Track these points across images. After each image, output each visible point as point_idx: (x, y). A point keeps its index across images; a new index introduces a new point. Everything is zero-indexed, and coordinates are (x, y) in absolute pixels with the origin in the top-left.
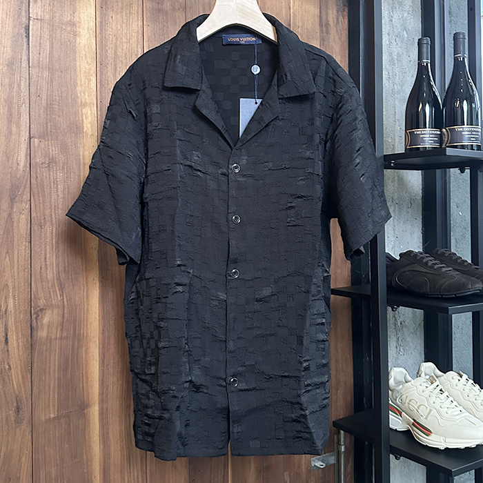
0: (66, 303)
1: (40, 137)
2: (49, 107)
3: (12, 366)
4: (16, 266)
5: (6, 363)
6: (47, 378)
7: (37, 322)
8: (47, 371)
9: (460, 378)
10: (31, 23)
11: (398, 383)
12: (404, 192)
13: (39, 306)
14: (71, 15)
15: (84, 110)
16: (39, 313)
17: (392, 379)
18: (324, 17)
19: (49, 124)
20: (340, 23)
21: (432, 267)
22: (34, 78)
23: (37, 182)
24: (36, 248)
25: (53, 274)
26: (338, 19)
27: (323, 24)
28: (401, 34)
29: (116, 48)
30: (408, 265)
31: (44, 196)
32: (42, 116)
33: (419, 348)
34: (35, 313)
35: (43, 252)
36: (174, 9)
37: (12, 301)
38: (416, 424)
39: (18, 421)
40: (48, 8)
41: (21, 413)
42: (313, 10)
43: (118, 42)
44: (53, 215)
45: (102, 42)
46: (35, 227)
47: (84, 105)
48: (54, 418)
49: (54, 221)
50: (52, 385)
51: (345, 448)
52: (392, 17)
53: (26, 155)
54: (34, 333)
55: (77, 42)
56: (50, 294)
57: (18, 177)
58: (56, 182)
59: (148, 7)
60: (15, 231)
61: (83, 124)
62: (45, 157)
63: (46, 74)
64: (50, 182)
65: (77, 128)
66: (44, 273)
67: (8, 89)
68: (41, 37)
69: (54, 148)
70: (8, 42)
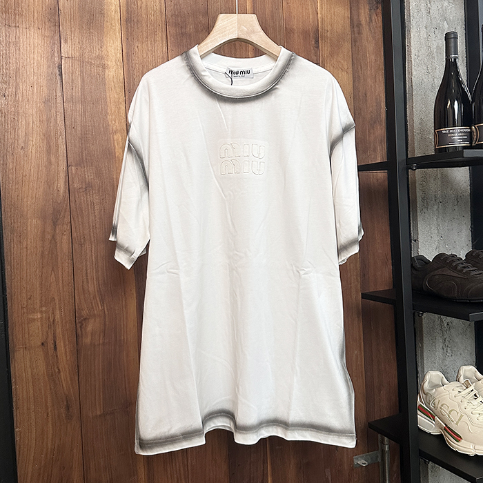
0: (106, 313)
1: (76, 165)
3: (61, 370)
4: (61, 281)
5: (56, 367)
6: (93, 379)
7: (81, 330)
10: (63, 60)
12: (449, 189)
13: (83, 316)
14: (99, 50)
15: (115, 137)
16: (83, 322)
17: (427, 382)
19: (84, 153)
21: (461, 271)
22: (69, 112)
23: (76, 205)
24: (77, 264)
25: (94, 287)
30: (436, 269)
31: (82, 218)
32: (78, 146)
34: (79, 322)
35: (84, 268)
36: (197, 31)
37: (58, 312)
38: (448, 429)
39: (69, 418)
40: (78, 46)
41: (71, 410)
44: (92, 234)
45: (130, 71)
46: (76, 246)
47: (115, 132)
48: (100, 416)
49: (93, 240)
50: (97, 386)
51: (389, 447)
52: (430, 8)
53: (65, 182)
54: (80, 340)
55: (106, 74)
56: (92, 304)
57: (59, 202)
58: (92, 204)
59: (172, 32)
60: (58, 250)
61: (114, 150)
62: (82, 182)
63: (79, 107)
64: (88, 204)
65: (109, 154)
66: (86, 287)
67: (46, 124)
68: (72, 73)
69: (89, 174)
70: (44, 82)
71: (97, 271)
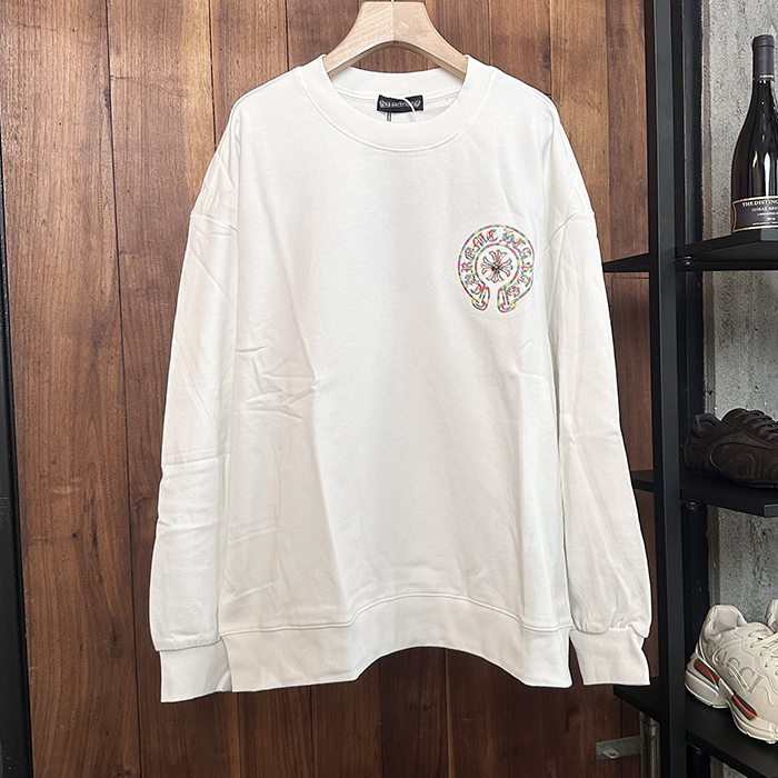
1: (132, 252)
2: (145, 207)
3: (104, 578)
4: (105, 438)
5: (95, 572)
7: (138, 517)
10: (112, 83)
13: (141, 495)
14: (172, 66)
16: (143, 504)
17: (711, 622)
18: (615, 18)
21: (764, 437)
22: (120, 166)
23: (131, 317)
24: (133, 411)
27: (614, 32)
30: (726, 435)
31: (142, 337)
32: (135, 221)
34: (136, 504)
35: (144, 418)
37: (100, 486)
38: (737, 699)
39: (116, 654)
40: (137, 59)
42: (593, 10)
44: (157, 365)
46: (130, 382)
49: (157, 371)
53: (114, 279)
54: (135, 532)
55: (184, 106)
56: (156, 476)
57: (103, 311)
58: (159, 315)
59: (295, 38)
60: (102, 387)
62: (141, 280)
63: (137, 157)
64: (151, 316)
66: (146, 446)
67: (83, 186)
68: (128, 103)
69: (153, 267)
70: (80, 117)
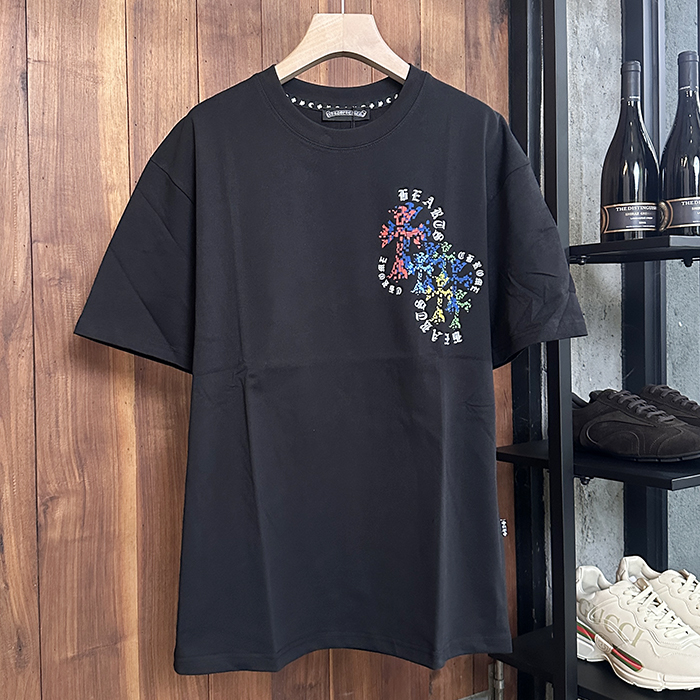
0: (87, 487)
1: (46, 240)
2: (59, 195)
3: (10, 585)
4: (14, 436)
6: (62, 599)
7: (45, 517)
8: (62, 590)
9: (684, 581)
10: (29, 65)
11: (589, 590)
12: (595, 295)
13: (48, 494)
14: (89, 52)
15: (111, 197)
16: (49, 504)
17: (580, 583)
18: (472, 32)
19: (59, 220)
20: (497, 40)
21: (643, 416)
22: (35, 153)
23: (43, 308)
24: (42, 407)
25: (69, 445)
26: (492, 35)
27: (471, 44)
28: (591, 53)
29: (157, 99)
30: (603, 414)
31: (53, 329)
32: (49, 208)
33: (616, 530)
34: (43, 504)
35: (54, 413)
36: (244, 34)
37: (8, 487)
38: (618, 652)
39: (21, 664)
40: (54, 43)
41: (24, 652)
42: (455, 23)
43: (161, 90)
44: (68, 358)
45: (137, 91)
46: (41, 376)
47: (110, 188)
48: (73, 658)
49: (69, 366)
50: (69, 610)
51: (504, 684)
52: (577, 27)
53: (26, 268)
54: (42, 534)
55: (100, 92)
56: (64, 474)
57: (15, 302)
58: (70, 307)
60: (12, 382)
61: (109, 217)
62: (54, 270)
63: (53, 144)
65: (101, 224)
66: (55, 443)
68: (45, 88)
69: (66, 256)
71: (74, 419)
